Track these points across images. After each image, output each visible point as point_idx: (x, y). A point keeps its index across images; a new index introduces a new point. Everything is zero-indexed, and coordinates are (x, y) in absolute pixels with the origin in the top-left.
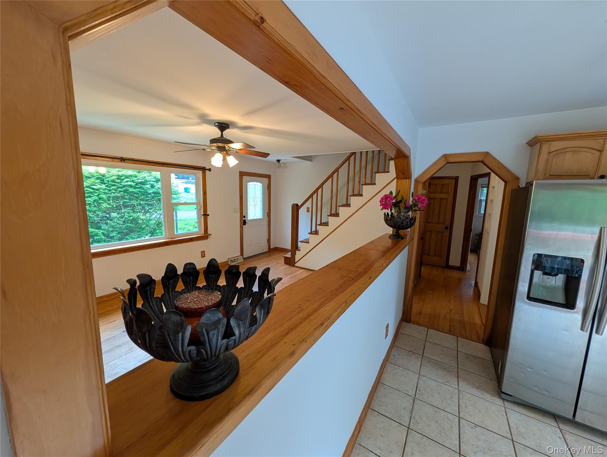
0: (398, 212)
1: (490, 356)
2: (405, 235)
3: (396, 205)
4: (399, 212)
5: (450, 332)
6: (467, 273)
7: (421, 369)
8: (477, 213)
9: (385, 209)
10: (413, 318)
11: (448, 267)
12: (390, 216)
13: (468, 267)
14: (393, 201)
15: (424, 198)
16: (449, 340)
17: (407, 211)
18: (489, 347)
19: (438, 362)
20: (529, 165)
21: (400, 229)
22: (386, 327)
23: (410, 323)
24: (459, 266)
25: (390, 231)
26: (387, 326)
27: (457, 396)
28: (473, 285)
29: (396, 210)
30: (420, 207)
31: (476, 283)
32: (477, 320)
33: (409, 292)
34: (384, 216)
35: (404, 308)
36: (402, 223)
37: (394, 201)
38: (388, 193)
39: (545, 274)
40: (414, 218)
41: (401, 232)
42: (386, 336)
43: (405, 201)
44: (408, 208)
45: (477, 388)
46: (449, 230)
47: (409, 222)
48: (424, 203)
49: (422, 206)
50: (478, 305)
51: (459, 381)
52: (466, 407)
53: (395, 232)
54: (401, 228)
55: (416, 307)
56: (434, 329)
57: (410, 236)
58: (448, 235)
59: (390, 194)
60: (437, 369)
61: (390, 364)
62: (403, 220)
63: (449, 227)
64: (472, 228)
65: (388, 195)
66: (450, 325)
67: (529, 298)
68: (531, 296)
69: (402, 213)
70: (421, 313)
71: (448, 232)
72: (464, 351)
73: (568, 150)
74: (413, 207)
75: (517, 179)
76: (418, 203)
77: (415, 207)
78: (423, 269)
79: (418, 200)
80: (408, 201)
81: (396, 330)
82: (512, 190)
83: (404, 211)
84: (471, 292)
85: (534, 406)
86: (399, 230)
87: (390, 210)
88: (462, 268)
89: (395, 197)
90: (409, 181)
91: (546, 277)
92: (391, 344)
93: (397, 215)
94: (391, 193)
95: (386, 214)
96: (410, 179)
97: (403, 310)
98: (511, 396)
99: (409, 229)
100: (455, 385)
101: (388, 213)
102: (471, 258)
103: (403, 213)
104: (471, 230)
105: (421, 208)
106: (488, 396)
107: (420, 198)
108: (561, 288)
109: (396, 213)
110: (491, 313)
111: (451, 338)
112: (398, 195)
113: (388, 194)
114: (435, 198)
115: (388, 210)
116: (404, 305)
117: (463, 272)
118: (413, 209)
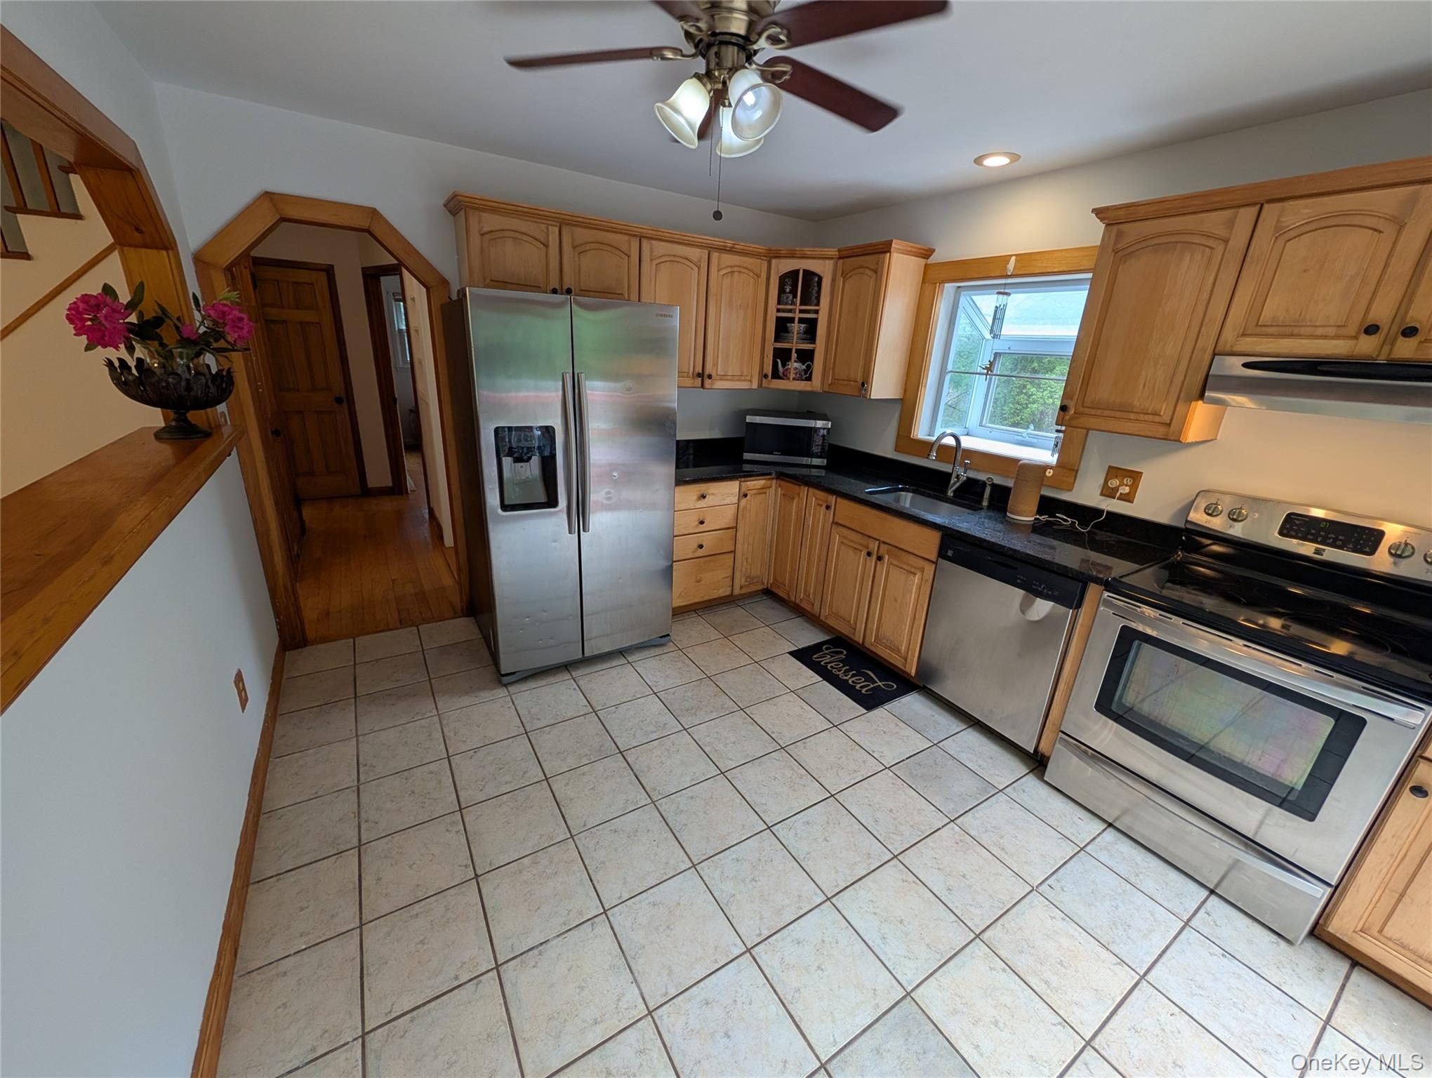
0: (159, 354)
1: (477, 631)
2: (213, 426)
3: (146, 331)
4: (168, 356)
5: (401, 624)
6: (410, 497)
7: (359, 724)
8: (401, 363)
9: (105, 346)
10: (310, 634)
11: (367, 492)
12: (134, 371)
13: (410, 483)
14: (126, 321)
15: (236, 313)
16: (403, 641)
17: (192, 352)
18: (472, 619)
19: (389, 692)
20: (458, 255)
21: (188, 409)
22: (235, 682)
23: (305, 646)
24: (391, 485)
25: (154, 417)
26: (239, 679)
27: (438, 726)
28: (427, 516)
29: (152, 349)
30: (235, 341)
31: (431, 512)
32: (448, 581)
33: (281, 574)
34: (110, 370)
35: (279, 618)
36: (189, 388)
37: (133, 319)
38: (96, 290)
39: (517, 460)
40: (224, 373)
41: (194, 416)
42: (244, 702)
43: (176, 322)
44: (198, 344)
45: (467, 693)
46: (345, 405)
47: (211, 385)
48: (242, 329)
49: (239, 336)
50: (443, 553)
51: (437, 699)
52: (455, 734)
53: (174, 420)
54: (189, 404)
55: (310, 607)
56: (368, 633)
57: (232, 425)
58: (347, 417)
59: (106, 295)
60: (393, 705)
61: (277, 760)
62: (188, 380)
63: (344, 396)
64: (396, 396)
65: (96, 297)
66: (399, 611)
67: (505, 507)
68: (507, 503)
69: (178, 360)
70: (328, 614)
71: (346, 411)
72: (436, 645)
73: (506, 234)
74: (212, 340)
75: (445, 282)
76: (223, 328)
77: (217, 341)
78: (307, 512)
79: (219, 318)
80: (187, 319)
81: (272, 678)
82: (442, 305)
83: (185, 351)
84: (425, 531)
85: (542, 670)
86: (187, 412)
87: (126, 348)
88: (398, 488)
89: (131, 306)
90: (168, 255)
91: (519, 465)
92: (266, 715)
93: (162, 366)
94: (108, 289)
95: (117, 364)
96: (170, 252)
97: (278, 624)
98: (514, 673)
99: (222, 408)
100: (430, 712)
101: (121, 361)
102: (411, 463)
103: (182, 359)
104: (395, 400)
105: (237, 341)
106: (486, 695)
107: (224, 313)
108: (539, 479)
109: (155, 358)
110: (463, 556)
111: (407, 633)
112: (141, 301)
113: (95, 294)
114: (285, 321)
115: (117, 348)
116: (277, 613)
117: (400, 496)
118: (215, 345)
